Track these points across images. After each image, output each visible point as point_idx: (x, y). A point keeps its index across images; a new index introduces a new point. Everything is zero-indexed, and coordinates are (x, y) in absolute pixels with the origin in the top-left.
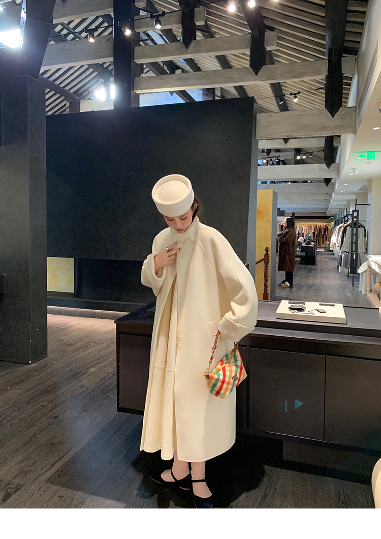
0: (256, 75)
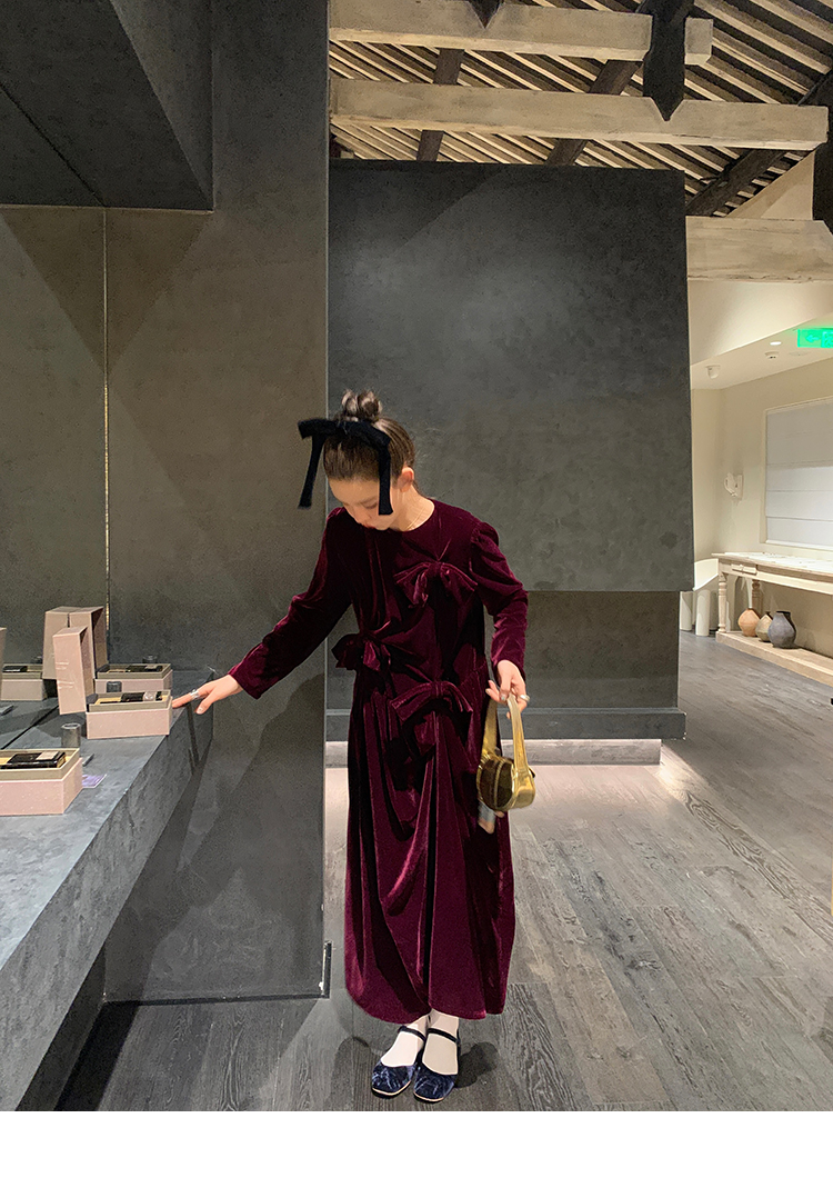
0: (667, 118)
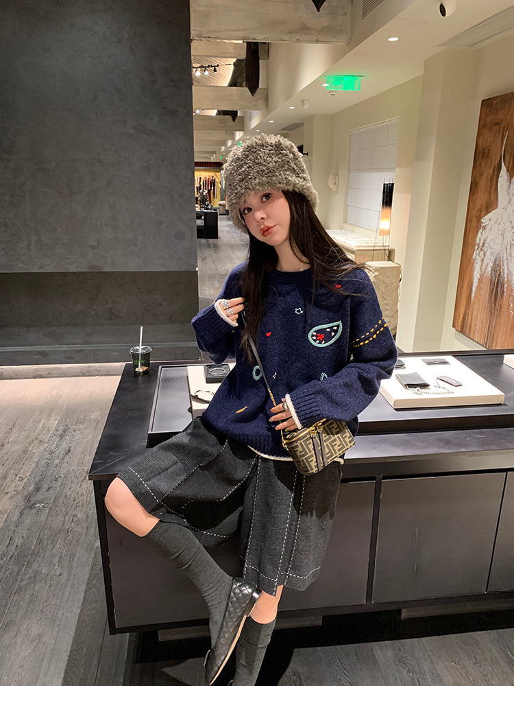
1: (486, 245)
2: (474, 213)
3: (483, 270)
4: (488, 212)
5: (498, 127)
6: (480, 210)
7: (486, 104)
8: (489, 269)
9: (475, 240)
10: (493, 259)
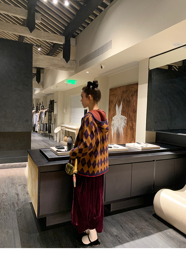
0: (31, 33)
1: (114, 124)
2: (110, 116)
3: (114, 131)
4: (114, 116)
5: (114, 95)
6: (112, 116)
7: (111, 90)
8: (116, 131)
9: (111, 124)
10: (116, 128)
